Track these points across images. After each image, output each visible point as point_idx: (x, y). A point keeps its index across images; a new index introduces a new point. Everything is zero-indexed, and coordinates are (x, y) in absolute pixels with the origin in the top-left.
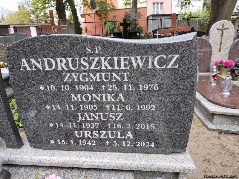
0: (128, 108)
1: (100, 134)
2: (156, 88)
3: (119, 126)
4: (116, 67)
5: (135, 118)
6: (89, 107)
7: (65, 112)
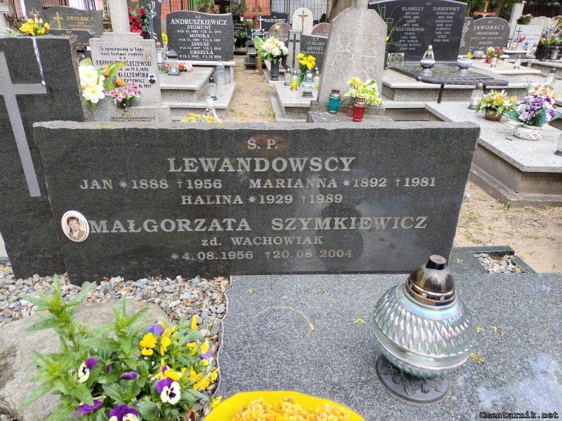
0: (211, 40)
1: (200, 52)
2: (220, 32)
3: (208, 49)
4: (206, 24)
5: (213, 45)
6: (196, 40)
7: (187, 42)
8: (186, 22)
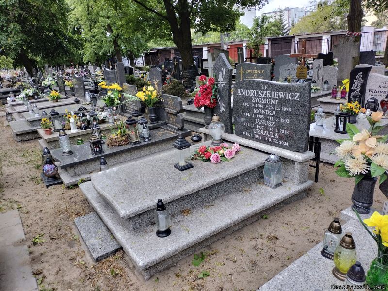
0: (277, 120)
1: (264, 133)
2: (289, 110)
3: (272, 130)
4: (273, 97)
5: (279, 126)
6: (260, 116)
7: (251, 118)
8: (252, 93)
